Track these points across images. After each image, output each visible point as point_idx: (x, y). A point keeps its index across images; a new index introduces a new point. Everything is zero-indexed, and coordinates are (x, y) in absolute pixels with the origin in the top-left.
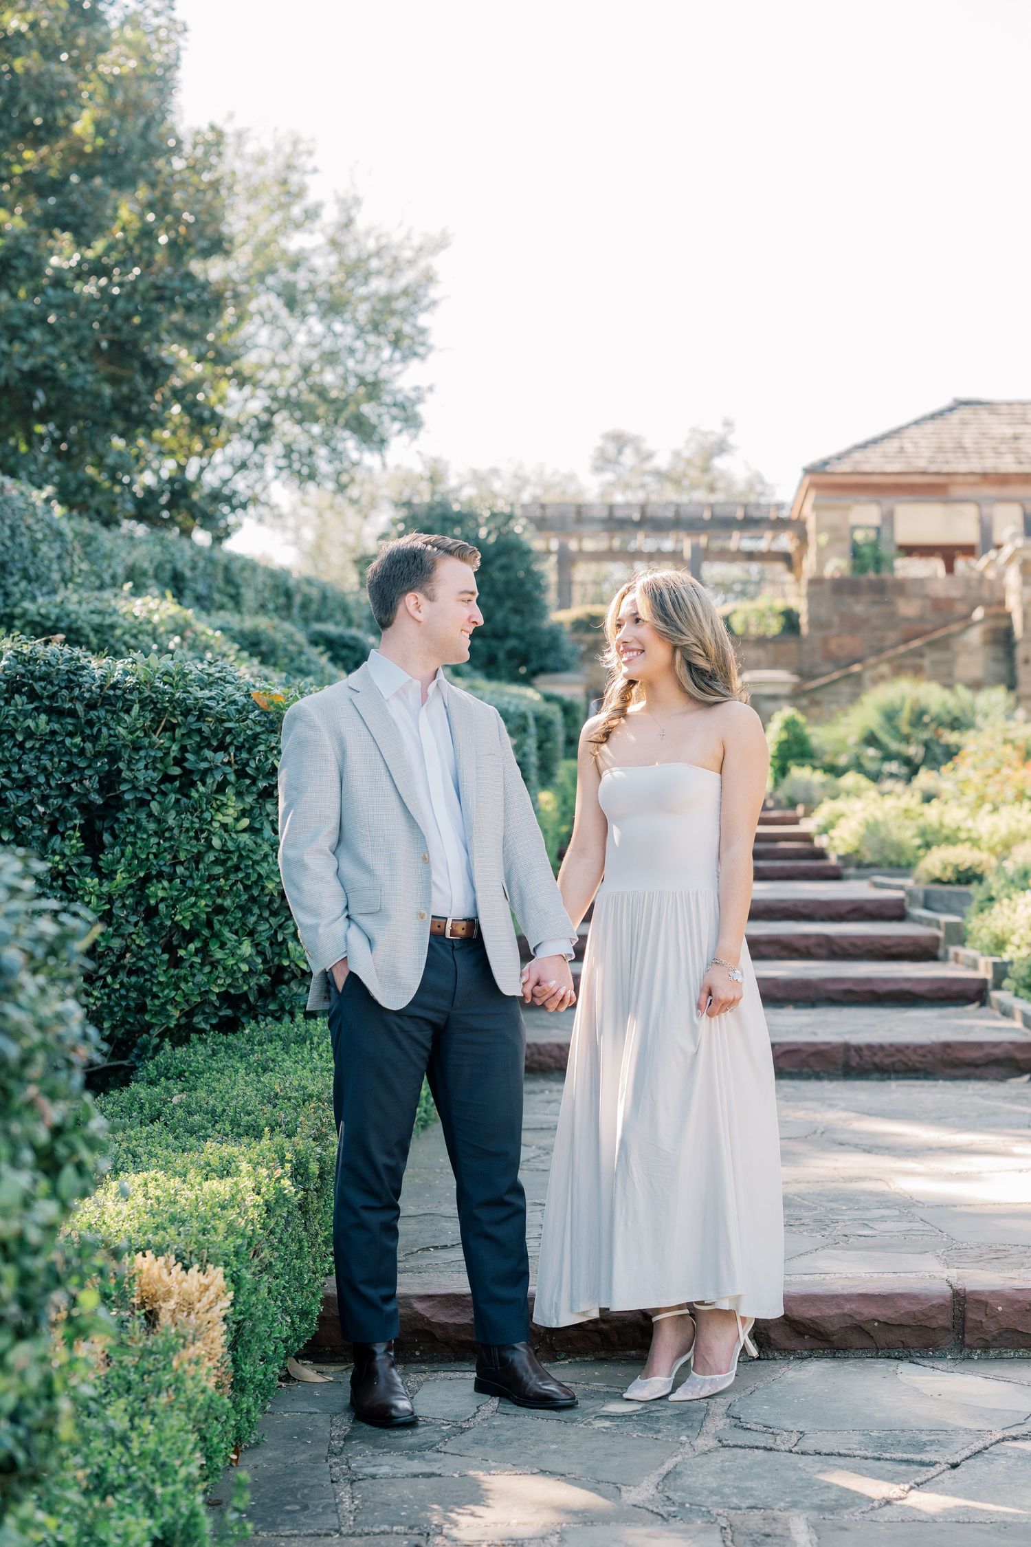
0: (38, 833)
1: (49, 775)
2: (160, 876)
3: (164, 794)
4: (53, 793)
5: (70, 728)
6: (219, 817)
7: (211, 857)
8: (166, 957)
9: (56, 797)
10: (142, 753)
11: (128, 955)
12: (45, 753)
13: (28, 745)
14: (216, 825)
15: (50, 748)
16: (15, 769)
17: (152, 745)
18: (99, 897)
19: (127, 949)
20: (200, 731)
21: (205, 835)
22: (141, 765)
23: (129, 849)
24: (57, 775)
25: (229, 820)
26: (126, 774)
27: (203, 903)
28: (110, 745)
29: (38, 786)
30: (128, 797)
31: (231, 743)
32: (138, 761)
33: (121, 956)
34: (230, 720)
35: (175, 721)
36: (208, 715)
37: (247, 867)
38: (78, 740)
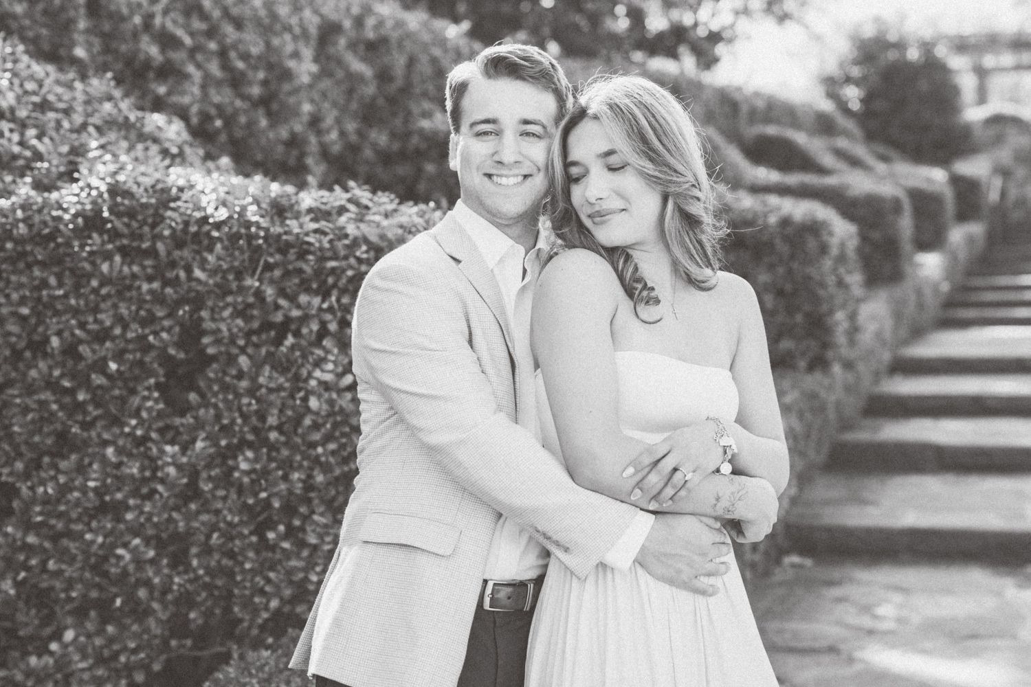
0: (117, 392)
1: (125, 327)
2: (243, 444)
3: (257, 346)
4: (131, 347)
5: (149, 271)
6: (317, 373)
7: (307, 421)
8: (254, 539)
9: (134, 351)
10: (230, 299)
11: (215, 535)
12: (123, 299)
13: (104, 291)
14: (313, 383)
15: (128, 294)
16: (91, 319)
17: (242, 290)
18: (179, 467)
19: (214, 528)
20: (300, 271)
21: (302, 394)
22: (226, 313)
23: (212, 411)
24: (134, 326)
25: (328, 377)
26: (208, 325)
27: (296, 476)
28: (190, 290)
29: (113, 339)
30: (211, 351)
31: (335, 285)
32: (224, 308)
33: (209, 537)
34: (335, 257)
35: (271, 260)
36: (309, 252)
37: (343, 435)
38: (156, 285)
